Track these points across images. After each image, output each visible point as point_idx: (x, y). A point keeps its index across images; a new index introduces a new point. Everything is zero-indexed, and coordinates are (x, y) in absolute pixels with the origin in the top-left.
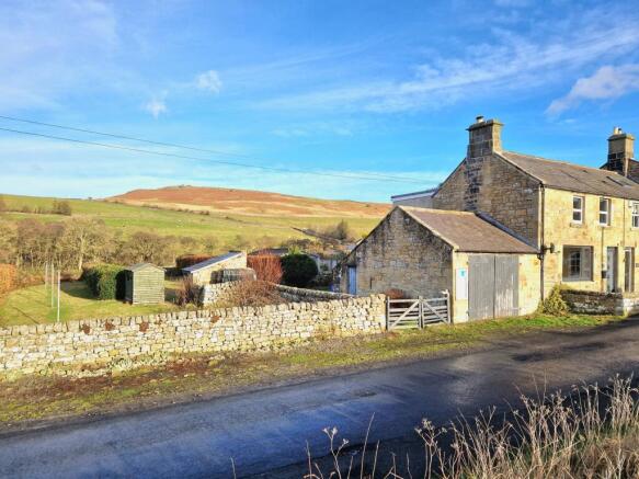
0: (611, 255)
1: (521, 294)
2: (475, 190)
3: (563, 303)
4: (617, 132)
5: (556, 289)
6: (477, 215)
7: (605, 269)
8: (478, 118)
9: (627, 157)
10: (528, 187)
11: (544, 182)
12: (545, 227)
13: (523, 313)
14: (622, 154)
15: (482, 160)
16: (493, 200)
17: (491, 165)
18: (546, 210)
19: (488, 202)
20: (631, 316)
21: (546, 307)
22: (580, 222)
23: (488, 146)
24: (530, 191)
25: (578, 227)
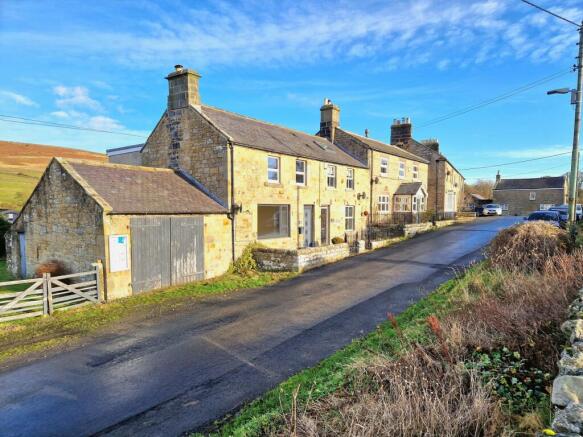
0: (309, 212)
1: (208, 256)
2: (176, 146)
3: (253, 262)
4: (327, 103)
5: (249, 247)
6: (178, 173)
7: (301, 225)
8: (177, 67)
9: (334, 126)
10: (219, 144)
11: (231, 139)
12: (235, 186)
13: (210, 275)
14: (330, 123)
15: (180, 114)
16: (192, 157)
17: (189, 119)
18: (235, 169)
19: (187, 159)
20: (305, 271)
21: (237, 268)
22: (276, 182)
23: (184, 97)
24: (221, 147)
25: (275, 186)
